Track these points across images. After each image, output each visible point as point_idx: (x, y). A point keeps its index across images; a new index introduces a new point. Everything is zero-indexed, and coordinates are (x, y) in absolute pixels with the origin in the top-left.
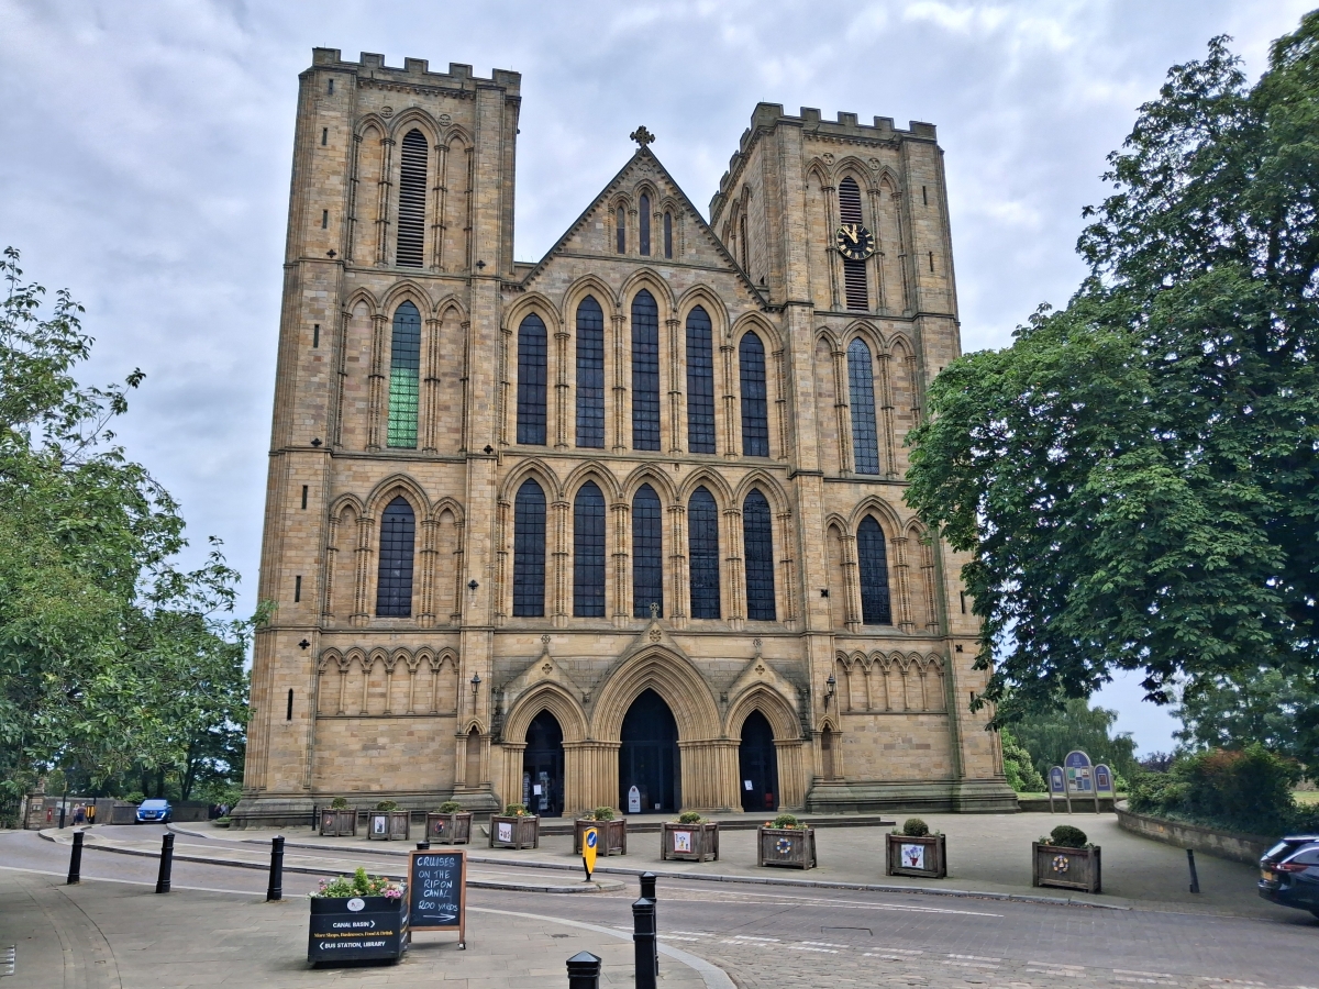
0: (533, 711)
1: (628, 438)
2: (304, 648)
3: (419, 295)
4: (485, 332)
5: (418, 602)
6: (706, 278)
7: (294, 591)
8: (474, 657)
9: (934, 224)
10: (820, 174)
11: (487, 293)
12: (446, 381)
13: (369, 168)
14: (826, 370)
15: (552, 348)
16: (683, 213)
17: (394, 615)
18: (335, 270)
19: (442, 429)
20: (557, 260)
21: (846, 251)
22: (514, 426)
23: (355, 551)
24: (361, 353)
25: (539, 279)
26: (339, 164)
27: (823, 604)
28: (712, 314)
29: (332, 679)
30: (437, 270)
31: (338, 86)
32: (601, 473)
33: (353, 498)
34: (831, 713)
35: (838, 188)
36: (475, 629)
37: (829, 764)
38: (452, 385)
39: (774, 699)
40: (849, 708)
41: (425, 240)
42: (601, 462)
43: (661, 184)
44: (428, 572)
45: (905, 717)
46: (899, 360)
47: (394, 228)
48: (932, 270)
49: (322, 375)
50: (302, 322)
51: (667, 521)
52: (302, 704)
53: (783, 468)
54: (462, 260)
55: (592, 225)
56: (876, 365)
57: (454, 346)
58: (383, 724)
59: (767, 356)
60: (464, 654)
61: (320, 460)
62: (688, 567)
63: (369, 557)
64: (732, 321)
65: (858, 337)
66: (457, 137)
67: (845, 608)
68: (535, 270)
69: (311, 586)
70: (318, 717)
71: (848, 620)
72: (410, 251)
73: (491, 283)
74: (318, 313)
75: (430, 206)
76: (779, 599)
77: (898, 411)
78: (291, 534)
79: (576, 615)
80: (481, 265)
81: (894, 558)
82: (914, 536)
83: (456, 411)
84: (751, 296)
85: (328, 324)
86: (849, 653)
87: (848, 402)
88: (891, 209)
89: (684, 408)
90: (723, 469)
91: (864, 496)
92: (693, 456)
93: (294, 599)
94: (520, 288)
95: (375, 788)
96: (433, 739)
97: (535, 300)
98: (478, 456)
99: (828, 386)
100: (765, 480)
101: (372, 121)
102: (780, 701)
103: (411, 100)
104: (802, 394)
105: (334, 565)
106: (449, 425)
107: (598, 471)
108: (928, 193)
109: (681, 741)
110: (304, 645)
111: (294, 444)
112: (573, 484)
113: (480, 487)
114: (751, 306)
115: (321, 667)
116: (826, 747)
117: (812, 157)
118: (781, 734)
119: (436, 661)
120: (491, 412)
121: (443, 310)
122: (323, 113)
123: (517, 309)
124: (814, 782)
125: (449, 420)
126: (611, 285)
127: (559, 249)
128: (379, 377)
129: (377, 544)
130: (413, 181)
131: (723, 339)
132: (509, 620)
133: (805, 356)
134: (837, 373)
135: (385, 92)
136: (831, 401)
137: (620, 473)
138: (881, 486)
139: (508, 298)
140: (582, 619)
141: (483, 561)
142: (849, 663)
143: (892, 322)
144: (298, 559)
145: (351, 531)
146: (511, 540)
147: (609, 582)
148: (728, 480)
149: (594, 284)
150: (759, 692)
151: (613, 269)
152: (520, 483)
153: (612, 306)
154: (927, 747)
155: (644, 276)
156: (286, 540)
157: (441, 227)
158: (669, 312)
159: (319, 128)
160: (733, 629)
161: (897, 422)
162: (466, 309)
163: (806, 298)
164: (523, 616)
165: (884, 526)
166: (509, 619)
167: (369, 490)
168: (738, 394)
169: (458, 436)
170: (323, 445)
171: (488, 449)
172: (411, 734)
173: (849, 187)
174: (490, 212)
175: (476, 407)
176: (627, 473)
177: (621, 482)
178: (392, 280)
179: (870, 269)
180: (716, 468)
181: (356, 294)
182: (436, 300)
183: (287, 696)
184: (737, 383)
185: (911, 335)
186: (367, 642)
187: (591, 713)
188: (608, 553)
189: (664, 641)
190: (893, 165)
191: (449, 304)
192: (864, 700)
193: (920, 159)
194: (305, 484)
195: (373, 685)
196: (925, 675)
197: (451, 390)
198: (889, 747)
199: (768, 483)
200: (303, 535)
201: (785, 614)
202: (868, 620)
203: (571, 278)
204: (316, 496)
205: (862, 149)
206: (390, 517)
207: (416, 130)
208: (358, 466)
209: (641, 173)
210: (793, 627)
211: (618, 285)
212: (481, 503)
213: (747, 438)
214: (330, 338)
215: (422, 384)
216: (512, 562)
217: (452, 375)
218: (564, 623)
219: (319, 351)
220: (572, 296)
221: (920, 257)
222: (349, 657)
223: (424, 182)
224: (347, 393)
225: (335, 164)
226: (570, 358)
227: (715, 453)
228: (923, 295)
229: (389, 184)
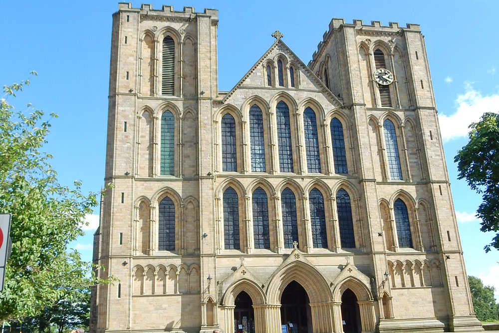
0: (237, 292)
2: (125, 265)
3: (173, 107)
4: (205, 122)
5: (178, 244)
6: (312, 95)
7: (119, 239)
8: (208, 267)
9: (423, 68)
10: (364, 48)
11: (206, 105)
12: (187, 145)
13: (147, 53)
14: (373, 134)
15: (238, 128)
16: (299, 67)
17: (167, 250)
18: (133, 98)
19: (186, 165)
20: (239, 90)
21: (379, 81)
22: (221, 164)
24: (147, 134)
25: (230, 98)
27: (380, 239)
28: (315, 110)
30: (181, 96)
32: (265, 183)
33: (145, 198)
34: (387, 289)
35: (373, 54)
36: (207, 255)
37: (387, 312)
38: (190, 146)
39: (358, 284)
40: (395, 286)
41: (175, 84)
42: (266, 179)
43: (287, 55)
44: (182, 230)
47: (160, 79)
48: (423, 88)
49: (129, 144)
50: (118, 121)
51: (298, 204)
52: (125, 290)
53: (356, 178)
54: (193, 92)
55: (255, 74)
56: (398, 131)
57: (190, 129)
58: (163, 299)
59: (344, 128)
61: (129, 182)
62: (310, 225)
63: (154, 224)
64: (326, 113)
65: (388, 119)
66: (189, 38)
68: (229, 94)
69: (127, 237)
70: (133, 296)
72: (168, 88)
73: (208, 101)
74: (126, 117)
75: (177, 69)
76: (356, 238)
77: (409, 151)
78: (116, 214)
79: (256, 247)
80: (202, 93)
83: (193, 158)
85: (131, 121)
86: (393, 261)
87: (385, 148)
88: (400, 62)
89: (305, 153)
90: (326, 180)
91: (397, 190)
92: (310, 174)
93: (119, 243)
94: (221, 102)
96: (189, 305)
97: (229, 107)
98: (205, 178)
99: (374, 141)
100: (347, 184)
101: (148, 33)
103: (166, 23)
104: (363, 144)
105: (137, 228)
108: (418, 54)
109: (311, 303)
111: (116, 175)
112: (251, 188)
113: (206, 191)
114: (335, 107)
115: (133, 273)
116: (385, 304)
117: (360, 41)
119: (189, 270)
120: (211, 157)
121: (185, 114)
123: (220, 112)
124: (379, 319)
125: (189, 162)
126: (266, 99)
127: (240, 85)
129: (157, 218)
130: (168, 58)
133: (364, 128)
134: (379, 135)
136: (377, 148)
137: (274, 183)
138: (405, 185)
139: (216, 107)
140: (259, 250)
141: (209, 224)
142: (393, 266)
143: (405, 112)
144: (120, 225)
145: (145, 212)
146: (222, 215)
147: (271, 233)
148: (328, 184)
149: (258, 99)
150: (350, 281)
151: (266, 93)
152: (225, 189)
153: (267, 109)
155: (281, 95)
157: (183, 78)
158: (294, 110)
159: (123, 36)
160: (335, 252)
161: (410, 156)
162: (196, 112)
163: (362, 102)
164: (230, 249)
166: (223, 250)
167: (153, 194)
168: (331, 146)
169: (194, 169)
170: (130, 175)
171: (209, 174)
172: (178, 303)
173: (379, 54)
174: (206, 70)
175: (203, 155)
176: (278, 183)
177: (275, 187)
178: (160, 101)
179: (392, 89)
180: (322, 180)
181: (143, 108)
182: (181, 109)
183: (118, 287)
184: (330, 141)
185: (414, 117)
186: (155, 263)
188: (270, 220)
190: (400, 43)
191: (188, 111)
193: (413, 39)
194: (123, 192)
196: (431, 270)
198: (415, 303)
200: (122, 214)
201: (360, 245)
203: (246, 97)
204: (128, 197)
205: (384, 36)
206: (163, 206)
207: (168, 36)
208: (147, 183)
210: (364, 251)
211: (269, 99)
212: (207, 198)
214: (132, 128)
215: (176, 146)
216: (223, 225)
217: (190, 142)
218: (250, 252)
219: (126, 134)
220: (247, 105)
221: (416, 83)
222: (147, 269)
223: (173, 58)
224: (141, 152)
225: (131, 52)
226: (247, 132)
227: (321, 172)
228: (419, 99)
229: (157, 60)
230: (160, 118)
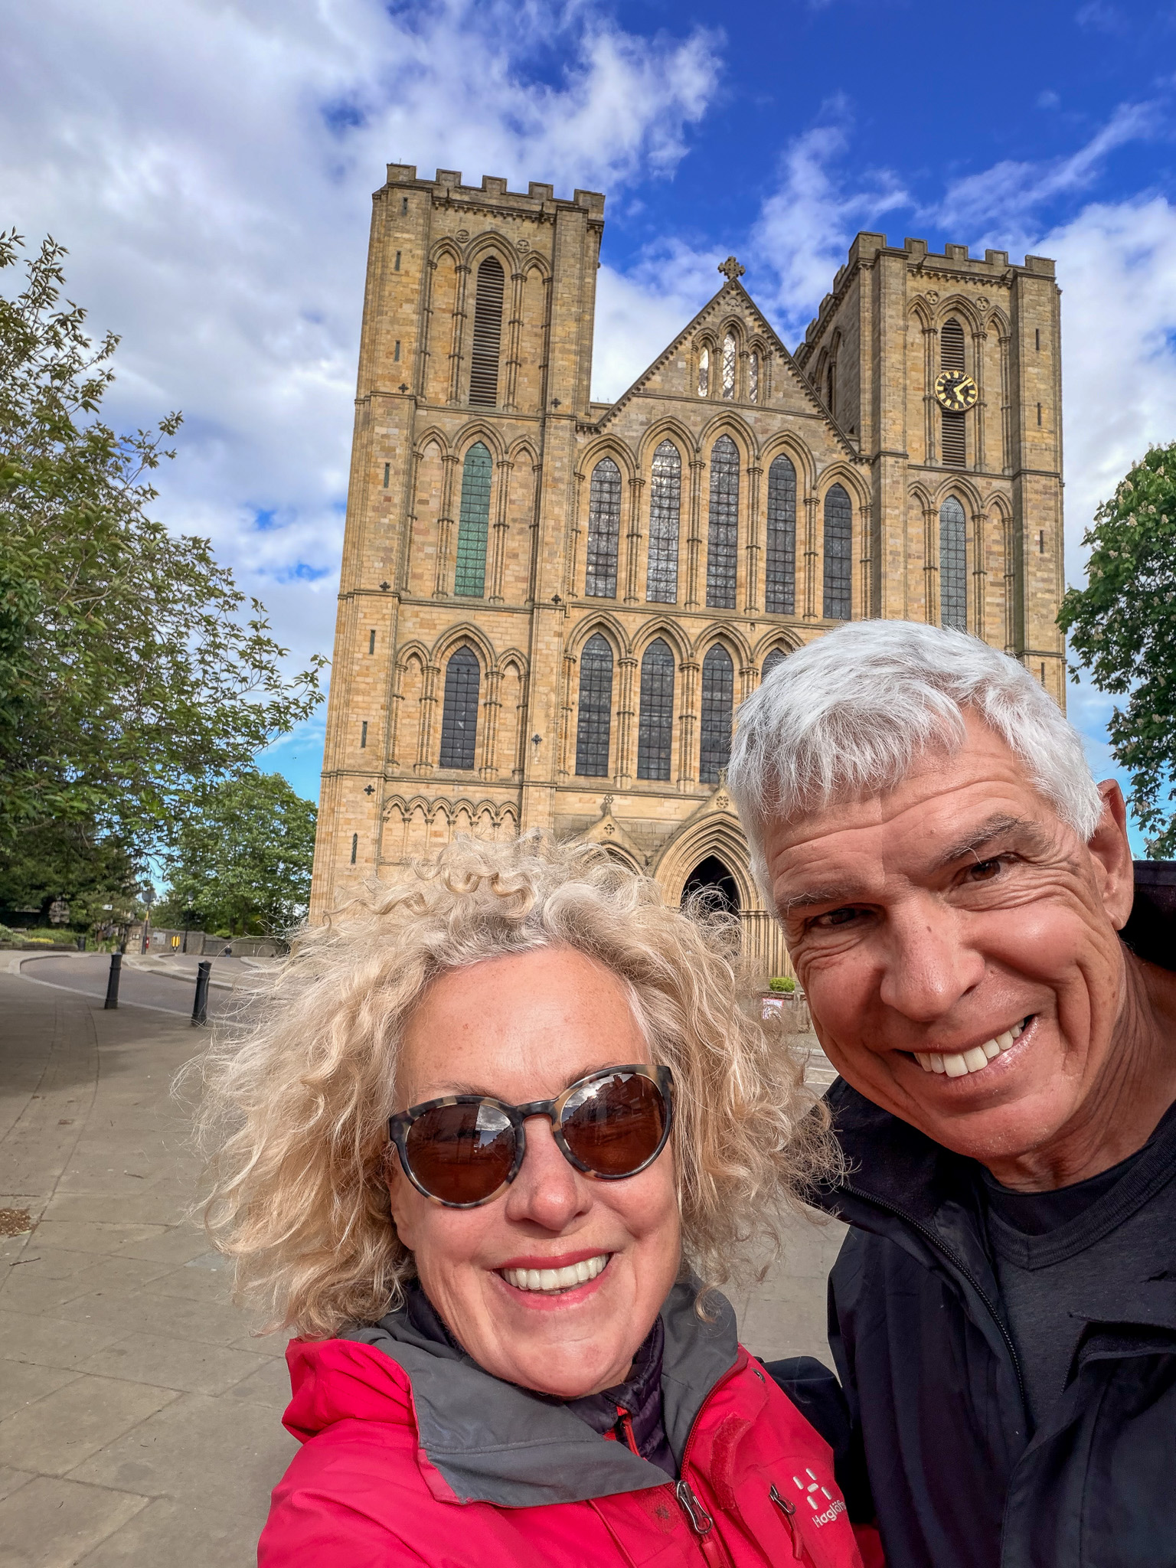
1: (702, 594)
2: (369, 794)
3: (491, 435)
4: (557, 474)
5: (482, 755)
6: (793, 423)
7: (360, 737)
8: (535, 813)
9: (1046, 372)
10: (922, 314)
11: (561, 434)
12: (515, 528)
13: (443, 299)
14: (916, 529)
15: (626, 494)
16: (771, 353)
17: (457, 767)
18: (407, 406)
19: (509, 577)
20: (635, 400)
21: (944, 400)
22: (583, 576)
23: (421, 700)
24: (431, 496)
25: (615, 421)
26: (413, 291)
28: (797, 464)
29: (395, 826)
30: (511, 409)
31: (412, 205)
32: (672, 630)
33: (420, 646)
35: (940, 330)
36: (538, 784)
38: (521, 532)
41: (499, 378)
42: (673, 618)
43: (749, 321)
44: (492, 724)
46: (995, 522)
47: (467, 363)
48: (1039, 423)
49: (392, 517)
50: (373, 460)
51: (739, 683)
52: (366, 849)
54: (536, 398)
55: (674, 363)
56: (970, 526)
57: (525, 491)
59: (854, 512)
60: (526, 809)
61: (389, 602)
63: (433, 707)
64: (819, 471)
65: (953, 496)
66: (535, 266)
68: (612, 411)
69: (376, 735)
70: (380, 862)
72: (483, 389)
73: (565, 422)
74: (389, 451)
75: (505, 341)
77: (990, 578)
78: (358, 679)
79: (640, 777)
80: (556, 403)
83: (525, 558)
84: (840, 445)
85: (399, 464)
87: (938, 565)
88: (997, 356)
89: (762, 565)
90: (801, 630)
92: (770, 616)
93: (360, 745)
94: (594, 429)
97: (611, 443)
98: (546, 606)
99: (917, 547)
101: (447, 246)
103: (489, 223)
104: (891, 553)
105: (400, 713)
106: (516, 574)
107: (669, 628)
108: (1041, 338)
109: (743, 909)
110: (369, 790)
111: (362, 587)
112: (642, 640)
113: (547, 638)
114: (840, 456)
115: (385, 814)
117: (915, 294)
119: (497, 814)
120: (562, 560)
121: (515, 453)
122: (398, 235)
123: (591, 453)
125: (517, 568)
126: (691, 428)
127: (638, 389)
128: (448, 521)
129: (441, 694)
130: (488, 314)
131: (808, 491)
132: (571, 779)
133: (897, 512)
134: (929, 534)
135: (461, 214)
136: (921, 563)
137: (692, 631)
139: (582, 440)
140: (646, 782)
141: (547, 716)
143: (990, 480)
144: (364, 705)
145: (417, 680)
146: (576, 697)
147: (675, 745)
149: (674, 428)
151: (694, 412)
152: (587, 637)
153: (691, 451)
155: (726, 420)
156: (354, 685)
157: (516, 364)
158: (751, 460)
159: (392, 251)
161: (989, 589)
162: (538, 452)
163: (900, 449)
164: (586, 775)
166: (571, 776)
167: (436, 638)
168: (821, 552)
169: (525, 586)
170: (392, 589)
171: (556, 599)
173: (952, 330)
174: (567, 346)
175: (546, 554)
176: (699, 631)
177: (692, 641)
178: (465, 418)
179: (970, 421)
180: (794, 629)
181: (428, 433)
182: (508, 441)
183: (351, 840)
184: (820, 540)
185: (1011, 494)
186: (431, 792)
188: (676, 714)
190: (1005, 307)
191: (522, 446)
193: (1036, 298)
194: (374, 628)
195: (436, 834)
197: (521, 537)
200: (370, 680)
203: (649, 420)
204: (383, 640)
205: (970, 286)
206: (455, 667)
207: (492, 257)
208: (425, 613)
209: (729, 308)
211: (699, 428)
212: (547, 656)
213: (828, 599)
214: (402, 478)
215: (491, 530)
216: (576, 720)
217: (522, 521)
218: (628, 784)
219: (389, 492)
220: (649, 439)
221: (1027, 409)
222: (412, 806)
223: (499, 313)
224: (417, 538)
225: (408, 291)
226: (644, 507)
227: (793, 613)
228: (1028, 451)
229: (464, 316)
230: (462, 459)
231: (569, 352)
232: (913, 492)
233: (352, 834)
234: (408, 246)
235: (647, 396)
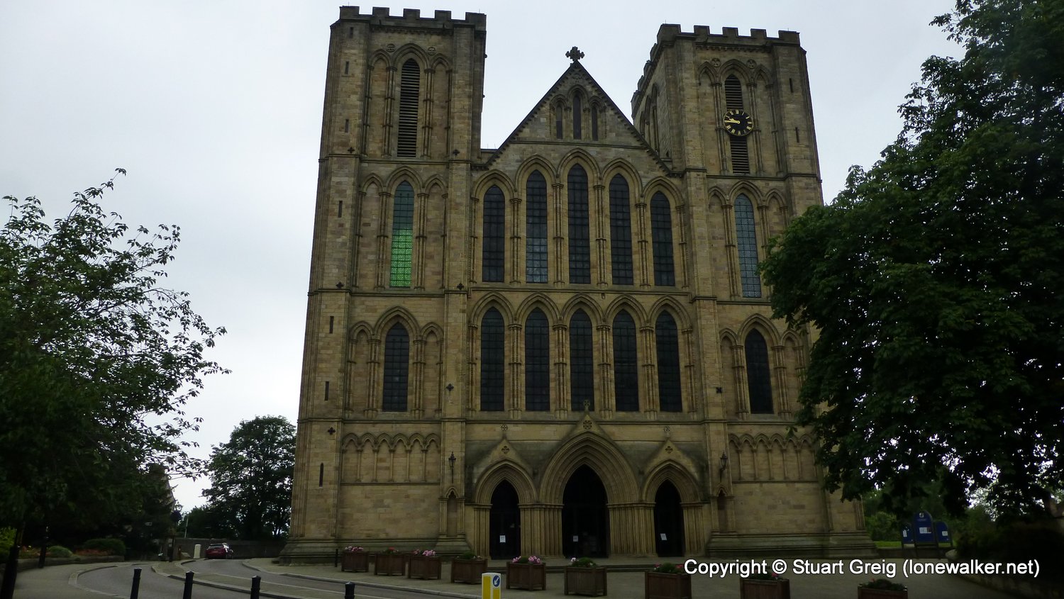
0: (496, 481)
1: (566, 275)
2: (331, 434)
3: (412, 176)
4: (458, 200)
5: (412, 400)
8: (451, 441)
11: (461, 173)
12: (431, 238)
13: (378, 88)
14: (718, 219)
15: (508, 210)
16: (605, 108)
18: (353, 162)
19: (428, 271)
20: (511, 146)
21: (731, 130)
22: (480, 268)
23: (367, 363)
24: (372, 220)
25: (499, 161)
26: (357, 86)
27: (718, 398)
28: (629, 180)
29: (352, 458)
30: (425, 158)
31: (356, 32)
32: (545, 302)
33: (366, 325)
34: (725, 482)
35: (723, 83)
36: (450, 420)
37: (723, 521)
38: (436, 240)
39: (680, 472)
40: (740, 478)
41: (417, 137)
43: (589, 88)
44: (418, 378)
45: (784, 485)
46: (775, 210)
47: (395, 129)
49: (344, 237)
50: (331, 199)
51: (596, 337)
53: (685, 294)
54: (444, 150)
55: (538, 120)
56: (757, 214)
58: (387, 490)
59: (672, 210)
60: (444, 439)
61: (342, 298)
62: (613, 372)
64: (644, 185)
67: (736, 401)
68: (495, 154)
70: (342, 483)
71: (739, 410)
72: (407, 144)
73: (463, 165)
74: (341, 192)
75: (421, 111)
76: (684, 395)
78: (322, 352)
79: (528, 409)
80: (456, 152)
81: (775, 363)
82: (789, 344)
83: (438, 258)
84: (658, 166)
85: (349, 201)
86: (739, 436)
87: (736, 243)
88: (765, 97)
89: (608, 251)
90: (639, 296)
91: (750, 315)
92: (616, 287)
93: (324, 399)
94: (484, 167)
95: (383, 536)
96: (424, 501)
97: (496, 175)
99: (719, 231)
100: (671, 304)
101: (380, 55)
102: (684, 473)
103: (408, 38)
104: (699, 237)
105: (352, 374)
106: (433, 270)
107: (543, 300)
108: (794, 84)
109: (610, 503)
110: (331, 431)
111: (324, 287)
112: (524, 311)
114: (659, 173)
115: (344, 447)
116: (721, 507)
117: (703, 61)
118: (686, 499)
120: (463, 259)
121: (430, 186)
122: (347, 51)
124: (712, 535)
126: (553, 162)
127: (514, 138)
128: (385, 236)
129: (382, 358)
130: (409, 96)
131: (637, 199)
132: (478, 414)
133: (700, 209)
134: (727, 222)
135: (390, 34)
136: (723, 243)
138: (763, 307)
139: (477, 175)
141: (457, 370)
142: (739, 444)
145: (365, 349)
146: (478, 354)
147: (552, 385)
148: (643, 304)
150: (669, 467)
151: (552, 150)
152: (485, 311)
153: (553, 178)
154: (802, 507)
155: (576, 155)
156: (319, 356)
157: (429, 128)
158: (595, 180)
159: (343, 61)
160: (648, 419)
163: (700, 165)
165: (766, 337)
166: (477, 412)
168: (650, 240)
169: (439, 277)
171: (460, 286)
172: (408, 496)
173: (733, 83)
174: (463, 114)
175: (452, 255)
177: (560, 308)
178: (394, 167)
179: (751, 143)
182: (425, 179)
183: (319, 469)
184: (649, 231)
185: (783, 190)
186: (376, 430)
187: (540, 483)
188: (552, 362)
189: (594, 429)
190: (766, 64)
191: (434, 182)
192: (751, 472)
194: (332, 315)
195: (381, 461)
196: (800, 451)
197: (433, 244)
198: (773, 507)
199: (674, 306)
201: (689, 407)
202: (755, 410)
203: (522, 159)
204: (339, 323)
205: (742, 54)
206: (392, 339)
207: (411, 59)
208: (370, 302)
209: (574, 81)
210: (695, 417)
211: (558, 161)
212: (456, 327)
213: (658, 272)
214: (350, 210)
215: (414, 241)
216: (479, 370)
217: (435, 233)
218: (519, 416)
219: (341, 220)
220: (523, 172)
221: (788, 132)
222: (363, 440)
223: (417, 96)
224: (363, 250)
225: (354, 86)
226: (522, 217)
227: (632, 284)
228: (792, 160)
229: (393, 99)
230: (393, 193)
231: (464, 118)
232: (713, 194)
233: (319, 464)
234: (354, 58)
235: (520, 142)
